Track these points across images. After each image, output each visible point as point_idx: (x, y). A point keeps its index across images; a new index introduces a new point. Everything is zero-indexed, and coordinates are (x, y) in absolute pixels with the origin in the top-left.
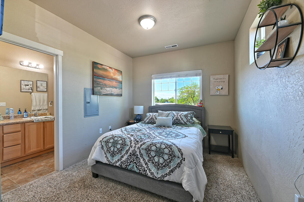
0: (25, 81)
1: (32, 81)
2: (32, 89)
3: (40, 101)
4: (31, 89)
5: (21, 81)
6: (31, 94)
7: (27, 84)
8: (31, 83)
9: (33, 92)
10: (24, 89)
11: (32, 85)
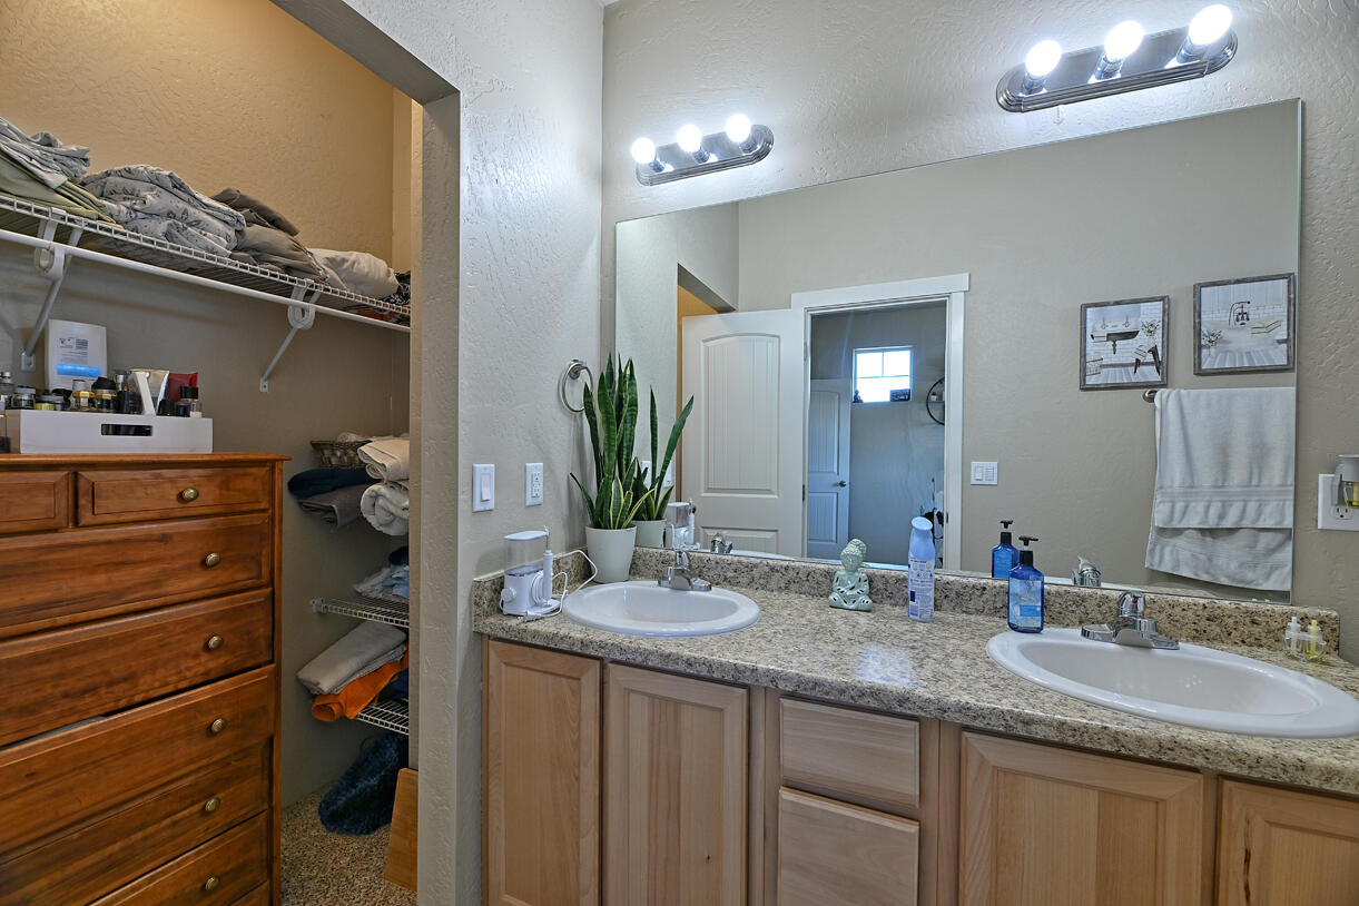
0: (1109, 304)
1: (1163, 299)
2: (1158, 364)
4: (1150, 358)
5: (1084, 308)
6: (1151, 399)
7: (1121, 329)
8: (1152, 312)
9: (1164, 386)
10: (1101, 366)
11: (1160, 331)
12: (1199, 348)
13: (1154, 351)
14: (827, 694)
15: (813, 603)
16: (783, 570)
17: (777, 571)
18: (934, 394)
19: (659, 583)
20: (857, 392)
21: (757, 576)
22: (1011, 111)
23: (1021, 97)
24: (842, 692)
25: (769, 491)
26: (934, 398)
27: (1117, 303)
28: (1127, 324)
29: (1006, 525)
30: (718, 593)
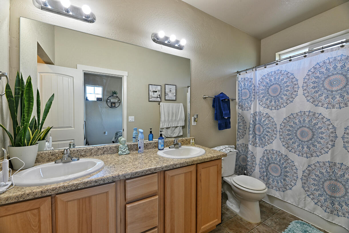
0: (153, 85)
1: (161, 86)
2: (160, 98)
3: (169, 114)
4: (159, 97)
5: (149, 85)
6: (160, 104)
7: (155, 90)
8: (159, 88)
9: (161, 102)
10: (152, 97)
11: (160, 92)
12: (165, 96)
13: (159, 95)
14: (139, 174)
15: (114, 156)
16: (102, 149)
17: (100, 149)
18: (109, 100)
19: (56, 162)
20: (87, 97)
21: (93, 152)
22: (154, 41)
23: (156, 40)
24: (142, 172)
25: (71, 127)
26: (109, 101)
27: (154, 85)
28: (156, 89)
29: (151, 129)
30: (82, 160)
